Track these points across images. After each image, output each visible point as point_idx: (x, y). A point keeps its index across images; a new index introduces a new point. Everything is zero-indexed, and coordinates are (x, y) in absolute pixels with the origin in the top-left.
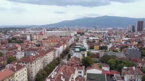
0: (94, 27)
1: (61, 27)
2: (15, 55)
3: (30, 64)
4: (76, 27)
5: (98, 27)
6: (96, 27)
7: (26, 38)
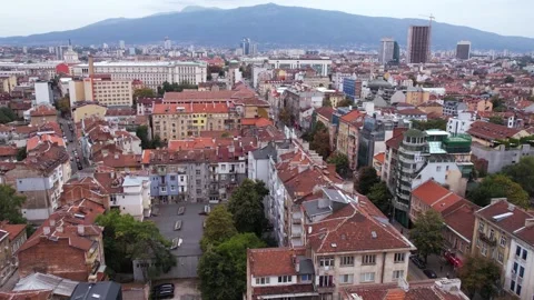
0: (242, 46)
1: (105, 46)
2: (113, 199)
3: (390, 260)
4: (168, 44)
5: (253, 46)
6: (247, 45)
7: (29, 94)
